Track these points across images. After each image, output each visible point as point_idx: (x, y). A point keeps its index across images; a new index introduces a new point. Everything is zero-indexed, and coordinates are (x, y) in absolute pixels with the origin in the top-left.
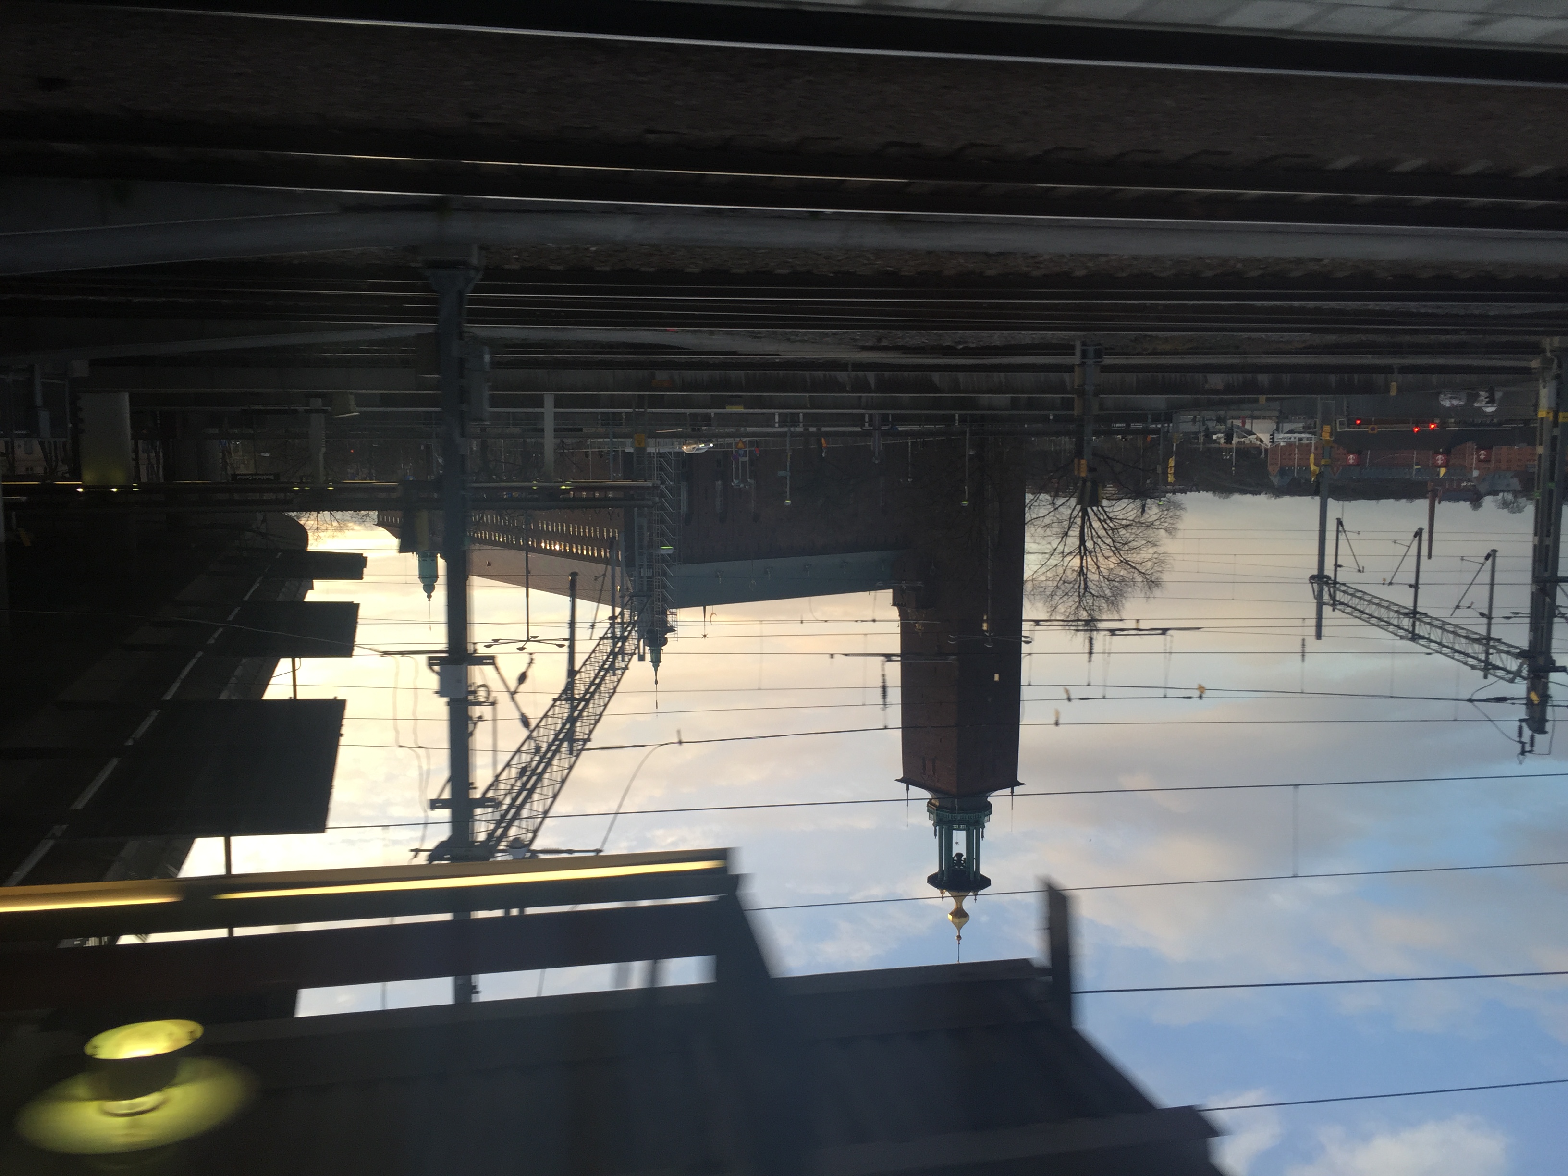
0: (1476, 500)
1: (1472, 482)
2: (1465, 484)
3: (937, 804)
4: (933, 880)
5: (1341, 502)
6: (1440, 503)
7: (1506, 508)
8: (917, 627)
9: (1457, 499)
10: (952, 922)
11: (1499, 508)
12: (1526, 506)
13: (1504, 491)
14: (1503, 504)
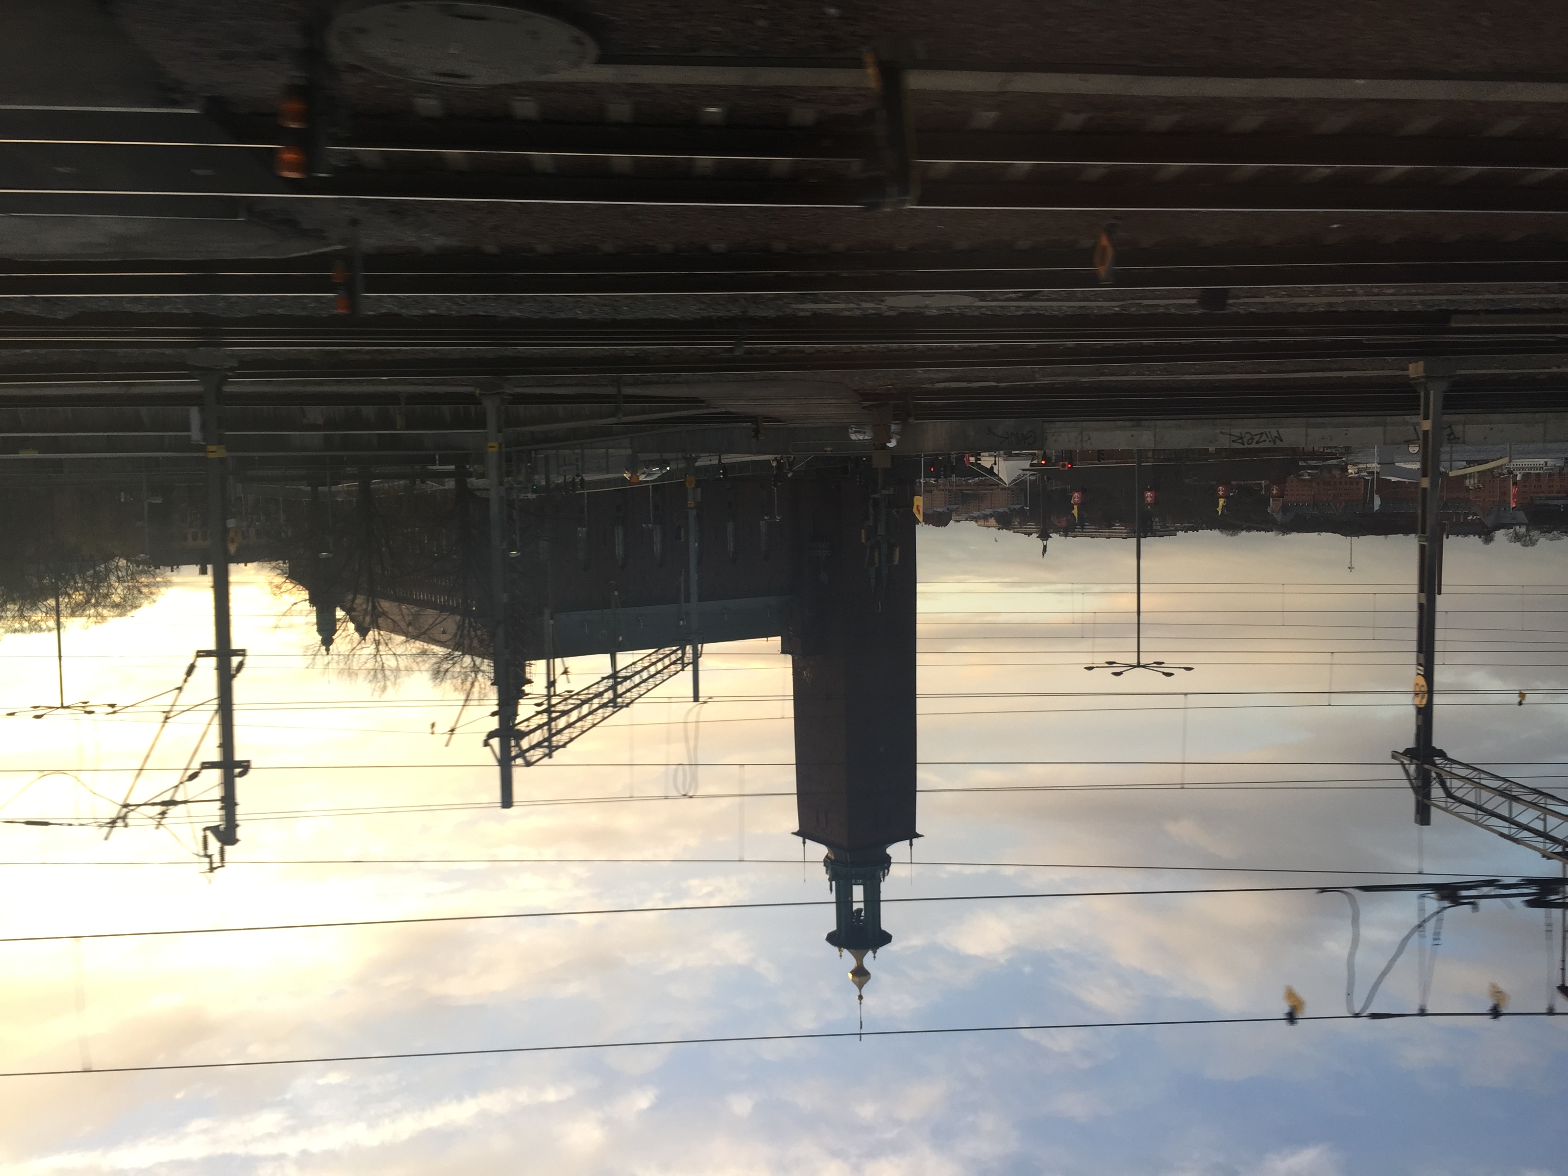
0: (1487, 535)
1: (1478, 516)
2: (1470, 518)
3: (833, 858)
4: (832, 938)
5: (1349, 538)
6: (1447, 538)
7: (1518, 542)
8: (805, 675)
9: (1466, 534)
10: (853, 980)
11: (1510, 542)
12: (1539, 539)
13: (1515, 524)
14: (1515, 538)
